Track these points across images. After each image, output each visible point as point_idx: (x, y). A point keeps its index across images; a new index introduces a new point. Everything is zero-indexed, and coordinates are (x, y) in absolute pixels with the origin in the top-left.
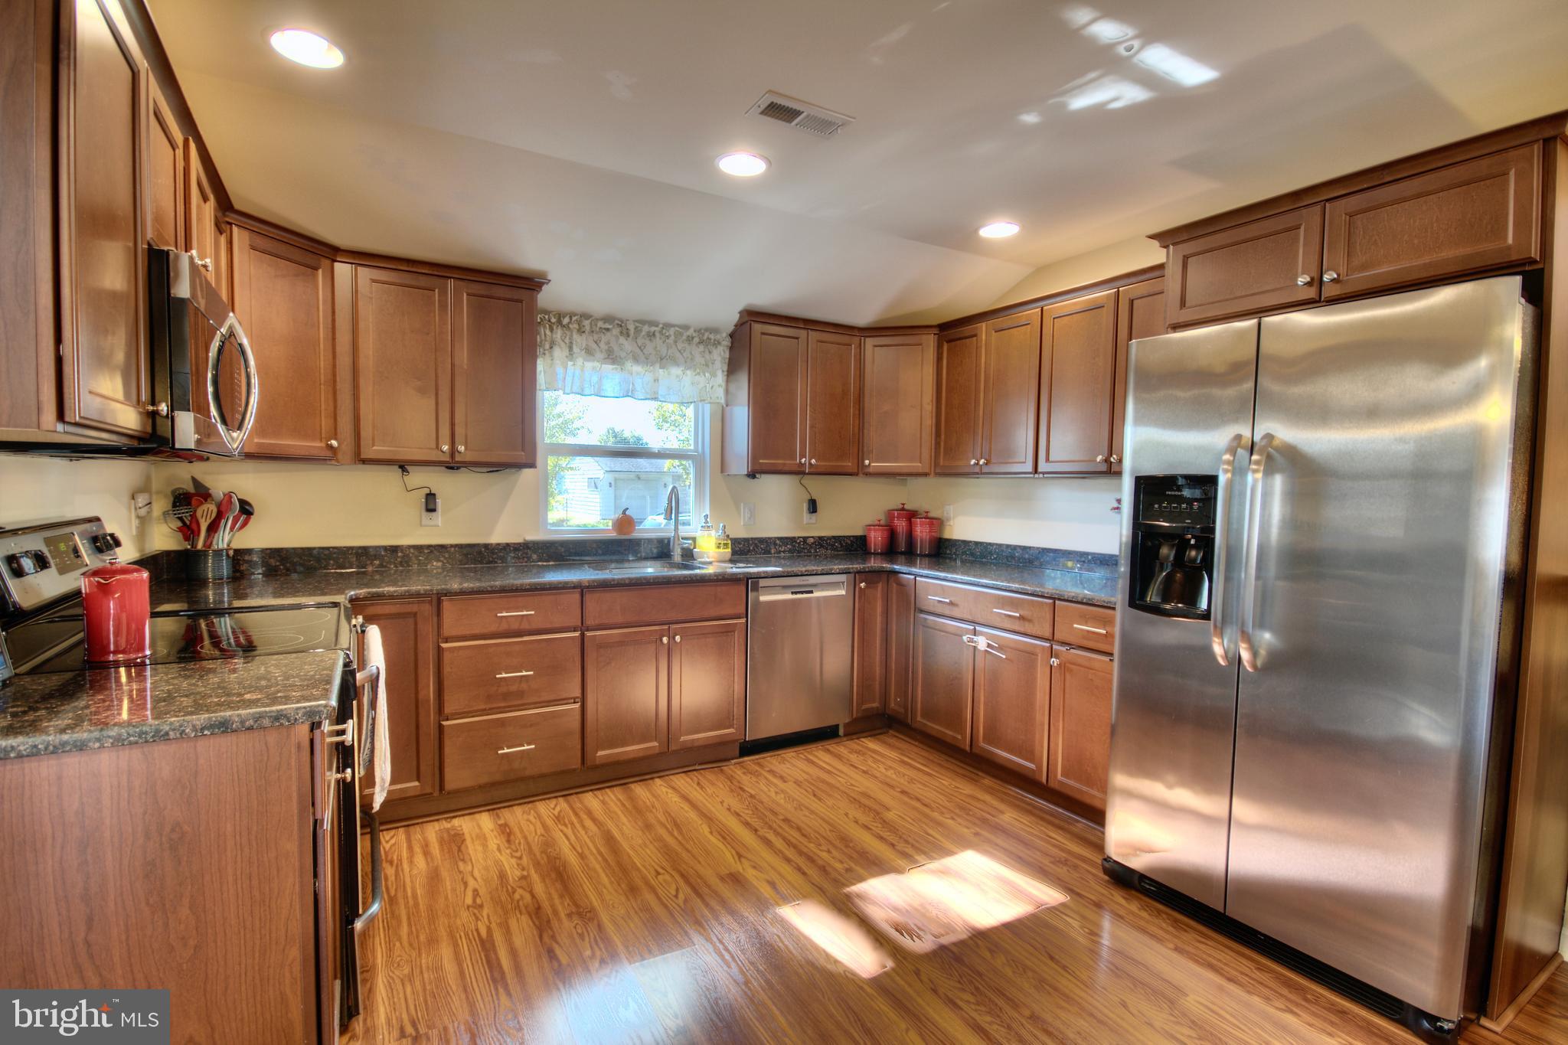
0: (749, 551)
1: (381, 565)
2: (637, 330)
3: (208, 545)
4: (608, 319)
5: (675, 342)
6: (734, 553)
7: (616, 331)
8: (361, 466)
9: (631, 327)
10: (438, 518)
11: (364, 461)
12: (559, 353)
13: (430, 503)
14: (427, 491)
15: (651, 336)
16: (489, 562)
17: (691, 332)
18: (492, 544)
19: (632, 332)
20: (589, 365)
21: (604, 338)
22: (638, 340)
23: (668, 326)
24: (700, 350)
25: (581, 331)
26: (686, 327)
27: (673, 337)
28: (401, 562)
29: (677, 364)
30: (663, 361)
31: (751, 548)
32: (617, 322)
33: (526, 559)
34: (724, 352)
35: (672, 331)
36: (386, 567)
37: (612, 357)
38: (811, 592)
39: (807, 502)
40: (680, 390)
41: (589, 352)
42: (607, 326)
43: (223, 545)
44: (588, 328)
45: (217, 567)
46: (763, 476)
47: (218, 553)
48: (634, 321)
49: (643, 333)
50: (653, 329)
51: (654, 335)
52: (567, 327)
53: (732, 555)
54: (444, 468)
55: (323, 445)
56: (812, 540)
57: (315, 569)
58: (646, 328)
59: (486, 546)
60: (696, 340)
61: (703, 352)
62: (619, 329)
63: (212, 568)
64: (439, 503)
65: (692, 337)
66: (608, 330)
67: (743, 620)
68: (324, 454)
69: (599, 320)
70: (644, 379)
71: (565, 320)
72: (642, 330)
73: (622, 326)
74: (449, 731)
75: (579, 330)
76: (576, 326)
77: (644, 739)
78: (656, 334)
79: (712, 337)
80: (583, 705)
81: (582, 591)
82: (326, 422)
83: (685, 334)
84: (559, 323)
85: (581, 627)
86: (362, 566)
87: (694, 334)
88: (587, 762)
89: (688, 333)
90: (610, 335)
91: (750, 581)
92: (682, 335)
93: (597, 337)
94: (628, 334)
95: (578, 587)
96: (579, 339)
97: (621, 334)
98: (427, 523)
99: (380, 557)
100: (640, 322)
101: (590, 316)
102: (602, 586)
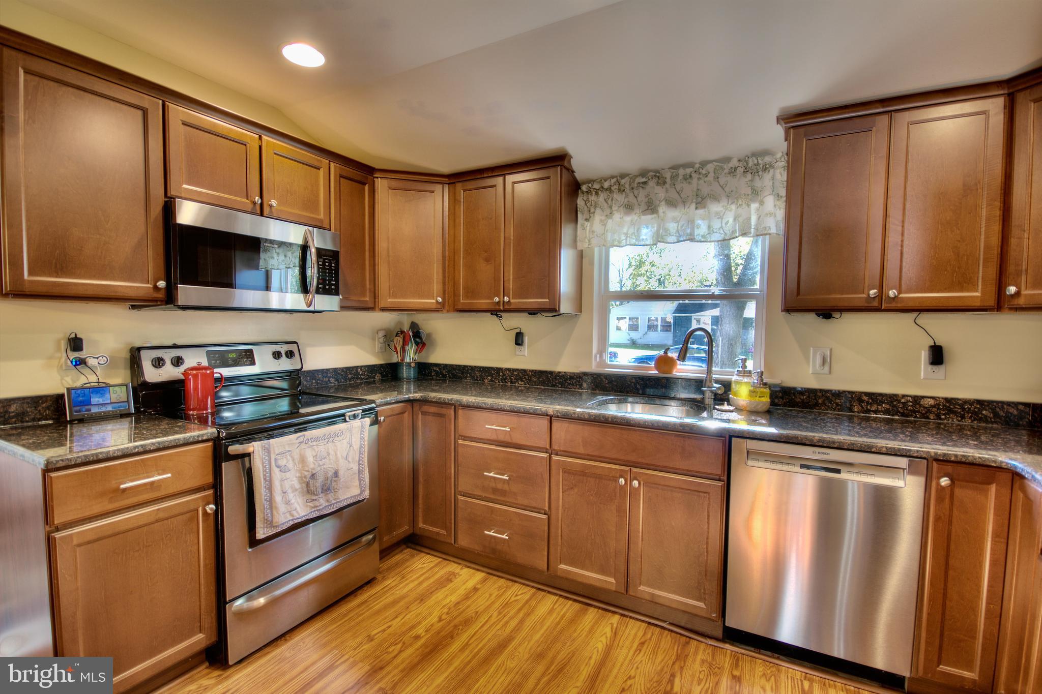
0: (817, 404)
1: (490, 381)
2: (674, 177)
3: (403, 360)
4: (644, 173)
5: (717, 178)
6: (773, 403)
7: (652, 183)
9: (668, 175)
10: (525, 350)
11: (460, 311)
12: (598, 217)
13: (519, 339)
14: (518, 331)
15: (688, 178)
16: (553, 386)
17: (734, 163)
18: (555, 372)
19: (668, 180)
20: (628, 219)
21: (642, 193)
22: (676, 186)
23: (704, 164)
24: (747, 180)
25: (621, 191)
26: (727, 160)
27: (712, 175)
28: (501, 379)
29: (716, 198)
30: (701, 201)
31: (820, 401)
32: (651, 174)
33: (578, 386)
34: (781, 174)
35: (710, 167)
36: (494, 382)
37: (651, 208)
38: (838, 471)
39: (927, 349)
40: (722, 227)
41: (629, 208)
42: (644, 180)
43: (407, 360)
44: (627, 186)
45: (408, 373)
46: (845, 315)
47: (409, 364)
48: (669, 168)
49: (681, 177)
50: (688, 171)
51: (691, 176)
52: (609, 189)
53: (771, 405)
54: (527, 314)
56: (932, 402)
58: (681, 172)
59: (551, 373)
60: (740, 170)
61: (752, 181)
62: (655, 180)
63: (406, 373)
64: (526, 339)
65: (736, 169)
66: (645, 183)
67: (720, 484)
68: (434, 307)
69: (636, 176)
70: (678, 222)
71: (606, 185)
72: (677, 175)
73: (658, 176)
74: (460, 505)
75: (619, 190)
76: (616, 187)
77: (602, 571)
78: (694, 175)
79: (760, 162)
80: (549, 518)
81: (551, 418)
82: (436, 287)
83: (727, 167)
84: (602, 187)
85: (551, 451)
86: (482, 379)
87: (737, 164)
88: (551, 568)
89: (731, 165)
90: (648, 187)
91: (733, 439)
92: (723, 169)
93: (636, 192)
94: (665, 183)
95: (547, 415)
96: (619, 198)
97: (658, 184)
98: (517, 353)
99: (491, 375)
100: (675, 168)
101: (628, 175)
102: (566, 417)
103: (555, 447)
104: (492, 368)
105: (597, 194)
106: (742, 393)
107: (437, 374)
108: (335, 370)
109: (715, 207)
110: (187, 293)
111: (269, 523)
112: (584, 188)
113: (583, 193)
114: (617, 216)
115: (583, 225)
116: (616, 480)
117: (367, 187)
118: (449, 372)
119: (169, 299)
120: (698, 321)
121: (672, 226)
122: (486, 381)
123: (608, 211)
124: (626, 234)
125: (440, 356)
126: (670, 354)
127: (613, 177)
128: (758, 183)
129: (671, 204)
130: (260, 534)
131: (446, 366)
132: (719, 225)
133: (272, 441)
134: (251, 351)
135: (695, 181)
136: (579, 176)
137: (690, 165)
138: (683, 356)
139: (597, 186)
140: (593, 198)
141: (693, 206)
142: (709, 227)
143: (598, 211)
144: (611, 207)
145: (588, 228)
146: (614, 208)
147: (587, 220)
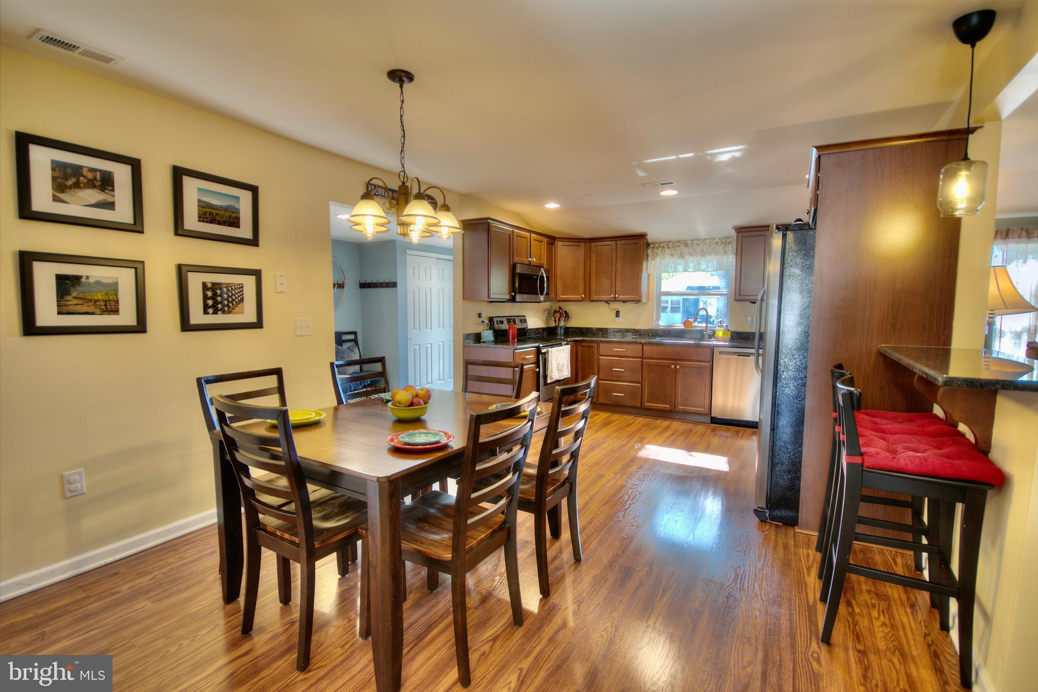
1: (603, 334)
2: (692, 244)
3: (558, 325)
4: (679, 241)
5: (710, 246)
7: (682, 246)
8: (592, 303)
9: (689, 242)
10: (620, 319)
11: (592, 301)
12: (658, 259)
13: (617, 314)
14: (616, 310)
15: (698, 245)
17: (717, 240)
19: (690, 245)
20: (672, 260)
21: (678, 249)
22: (693, 248)
23: (705, 240)
24: (722, 247)
25: (669, 248)
26: (714, 239)
27: (708, 244)
29: (709, 254)
30: (703, 254)
31: (751, 337)
32: (683, 242)
34: (734, 246)
35: (707, 241)
37: (682, 256)
38: (749, 356)
41: (672, 255)
42: (679, 244)
43: (561, 325)
44: (671, 246)
45: (561, 331)
47: (561, 327)
48: (689, 240)
49: (695, 244)
50: (698, 242)
51: (699, 244)
52: (663, 247)
53: (731, 336)
55: (580, 297)
57: (586, 334)
58: (695, 242)
60: (720, 243)
61: (724, 248)
62: (684, 244)
63: (560, 332)
64: (621, 314)
65: (718, 242)
66: (679, 245)
67: (710, 364)
68: (580, 299)
69: (675, 242)
70: (694, 263)
71: (662, 245)
72: (694, 243)
73: (686, 244)
74: (600, 384)
75: (668, 247)
76: (667, 246)
77: (664, 403)
78: (700, 244)
79: (727, 240)
80: (642, 385)
81: (643, 345)
82: (581, 290)
83: (714, 241)
84: (660, 246)
85: (642, 357)
86: (598, 334)
87: (719, 241)
88: (642, 405)
89: (715, 241)
90: (680, 247)
91: (715, 348)
92: (712, 242)
93: (675, 249)
94: (688, 246)
95: (641, 343)
96: (668, 251)
97: (685, 246)
98: (616, 321)
99: (603, 331)
100: (692, 240)
101: (671, 242)
102: (650, 344)
103: (645, 356)
104: (603, 329)
105: (657, 248)
106: (720, 334)
107: (572, 332)
108: (533, 329)
109: (709, 257)
110: (519, 297)
111: (551, 378)
112: (652, 246)
113: (651, 248)
114: (667, 259)
115: (650, 262)
116: (670, 366)
117: (554, 246)
118: (579, 331)
119: (513, 300)
120: (705, 303)
121: (691, 265)
122: (600, 335)
123: (662, 257)
124: (671, 267)
125: (572, 323)
126: (690, 320)
127: (665, 242)
128: (727, 248)
129: (691, 254)
130: (549, 381)
131: (577, 328)
132: (711, 265)
133: (552, 348)
134: (515, 319)
135: (701, 246)
136: (649, 241)
137: (700, 240)
138: (695, 320)
139: (657, 246)
140: (655, 250)
141: (700, 256)
142: (707, 266)
143: (658, 257)
144: (664, 255)
145: (653, 264)
146: (665, 256)
147: (652, 260)
